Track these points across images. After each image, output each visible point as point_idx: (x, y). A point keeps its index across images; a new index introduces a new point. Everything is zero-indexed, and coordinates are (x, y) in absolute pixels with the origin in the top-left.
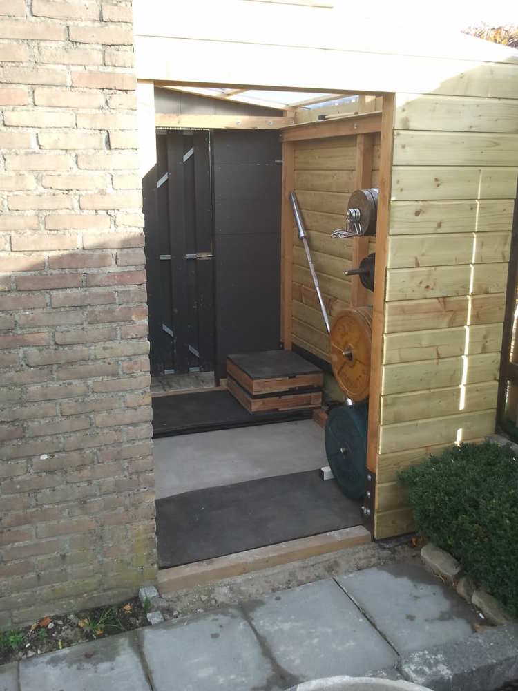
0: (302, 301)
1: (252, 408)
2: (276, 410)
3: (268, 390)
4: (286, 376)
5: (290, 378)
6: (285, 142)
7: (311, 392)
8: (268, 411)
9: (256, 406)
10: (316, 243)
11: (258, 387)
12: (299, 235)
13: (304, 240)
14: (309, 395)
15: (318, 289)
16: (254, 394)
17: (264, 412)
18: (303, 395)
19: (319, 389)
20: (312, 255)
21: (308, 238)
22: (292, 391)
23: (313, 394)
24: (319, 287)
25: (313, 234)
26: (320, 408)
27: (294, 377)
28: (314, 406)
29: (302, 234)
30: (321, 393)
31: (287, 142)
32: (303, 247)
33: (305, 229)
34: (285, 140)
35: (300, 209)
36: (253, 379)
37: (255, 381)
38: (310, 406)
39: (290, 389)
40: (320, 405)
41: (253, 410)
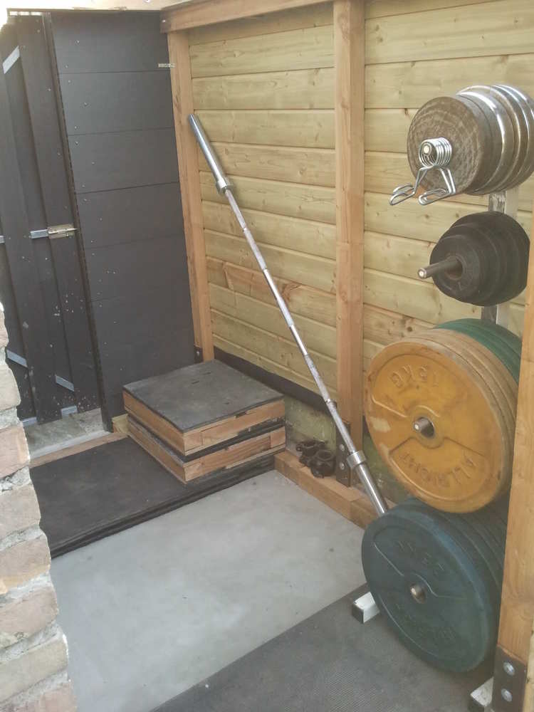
0: (227, 286)
1: (187, 475)
2: (223, 469)
3: (208, 443)
4: (231, 415)
5: (238, 415)
6: (172, 32)
7: (269, 431)
8: (210, 474)
9: (192, 472)
10: (246, 196)
11: (191, 443)
12: (217, 186)
13: (228, 193)
14: (266, 435)
15: (266, 272)
16: (187, 453)
17: (204, 477)
18: (259, 438)
19: (279, 423)
20: (244, 215)
21: (233, 189)
22: (243, 436)
23: (272, 433)
24: (268, 268)
25: (240, 181)
26: (284, 450)
27: (244, 413)
28: (275, 450)
29: (222, 183)
30: (283, 429)
31: (178, 32)
32: (228, 204)
33: (226, 174)
34: (174, 28)
35: (210, 141)
36: (182, 432)
37: (186, 434)
38: (270, 451)
39: (240, 432)
40: (284, 446)
41: (187, 480)
